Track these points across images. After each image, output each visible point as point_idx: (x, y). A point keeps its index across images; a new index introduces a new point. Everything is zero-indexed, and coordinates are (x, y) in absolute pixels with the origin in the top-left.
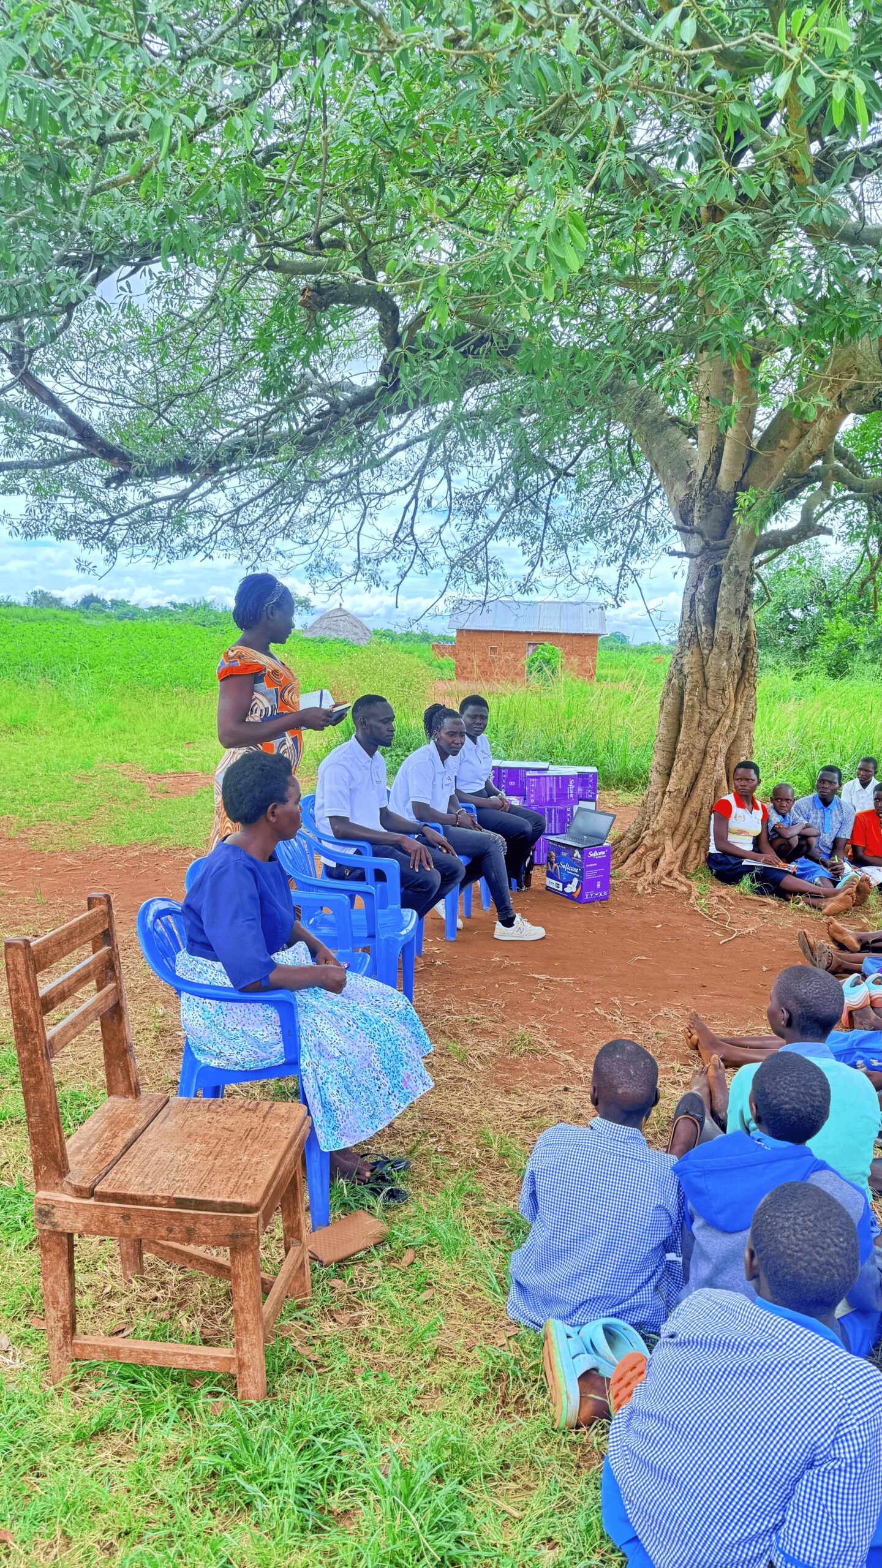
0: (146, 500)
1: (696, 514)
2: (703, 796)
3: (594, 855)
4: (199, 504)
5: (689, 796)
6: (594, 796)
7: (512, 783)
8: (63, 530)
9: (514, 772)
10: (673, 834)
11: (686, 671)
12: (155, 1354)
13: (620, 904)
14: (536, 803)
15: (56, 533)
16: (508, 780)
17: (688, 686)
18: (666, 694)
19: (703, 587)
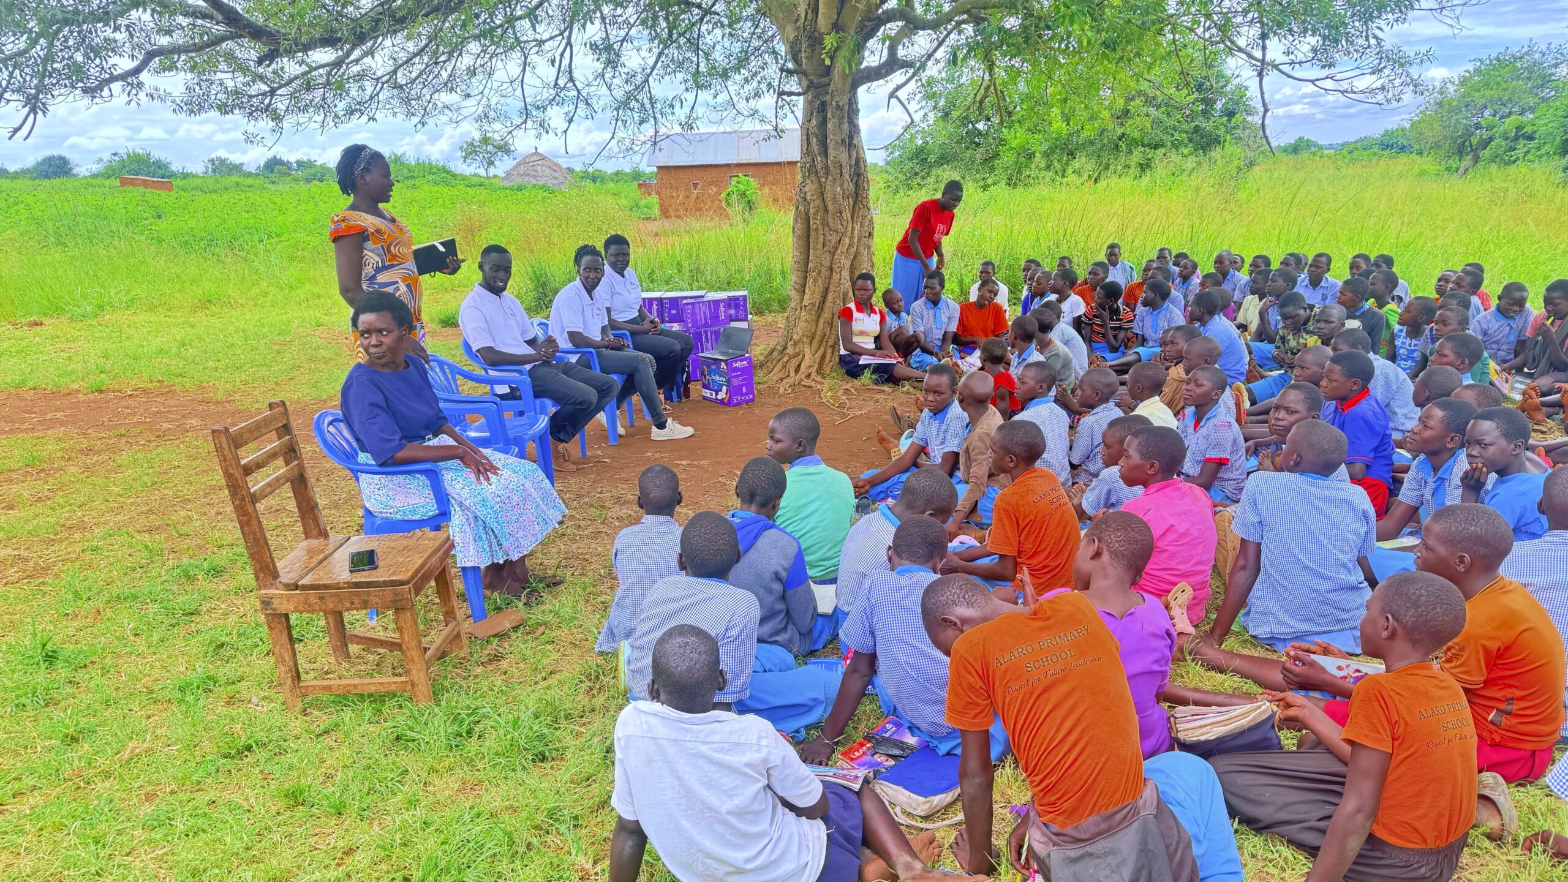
0: (304, 68)
1: (803, 55)
2: (832, 306)
3: (738, 364)
4: (356, 69)
5: (821, 308)
6: (746, 316)
7: (674, 312)
8: (226, 105)
9: (674, 302)
10: (811, 342)
11: (809, 198)
12: (355, 686)
13: (764, 404)
14: (693, 326)
15: (219, 108)
16: (670, 309)
17: (812, 211)
18: (796, 221)
19: (814, 121)
